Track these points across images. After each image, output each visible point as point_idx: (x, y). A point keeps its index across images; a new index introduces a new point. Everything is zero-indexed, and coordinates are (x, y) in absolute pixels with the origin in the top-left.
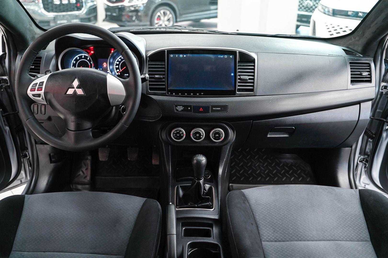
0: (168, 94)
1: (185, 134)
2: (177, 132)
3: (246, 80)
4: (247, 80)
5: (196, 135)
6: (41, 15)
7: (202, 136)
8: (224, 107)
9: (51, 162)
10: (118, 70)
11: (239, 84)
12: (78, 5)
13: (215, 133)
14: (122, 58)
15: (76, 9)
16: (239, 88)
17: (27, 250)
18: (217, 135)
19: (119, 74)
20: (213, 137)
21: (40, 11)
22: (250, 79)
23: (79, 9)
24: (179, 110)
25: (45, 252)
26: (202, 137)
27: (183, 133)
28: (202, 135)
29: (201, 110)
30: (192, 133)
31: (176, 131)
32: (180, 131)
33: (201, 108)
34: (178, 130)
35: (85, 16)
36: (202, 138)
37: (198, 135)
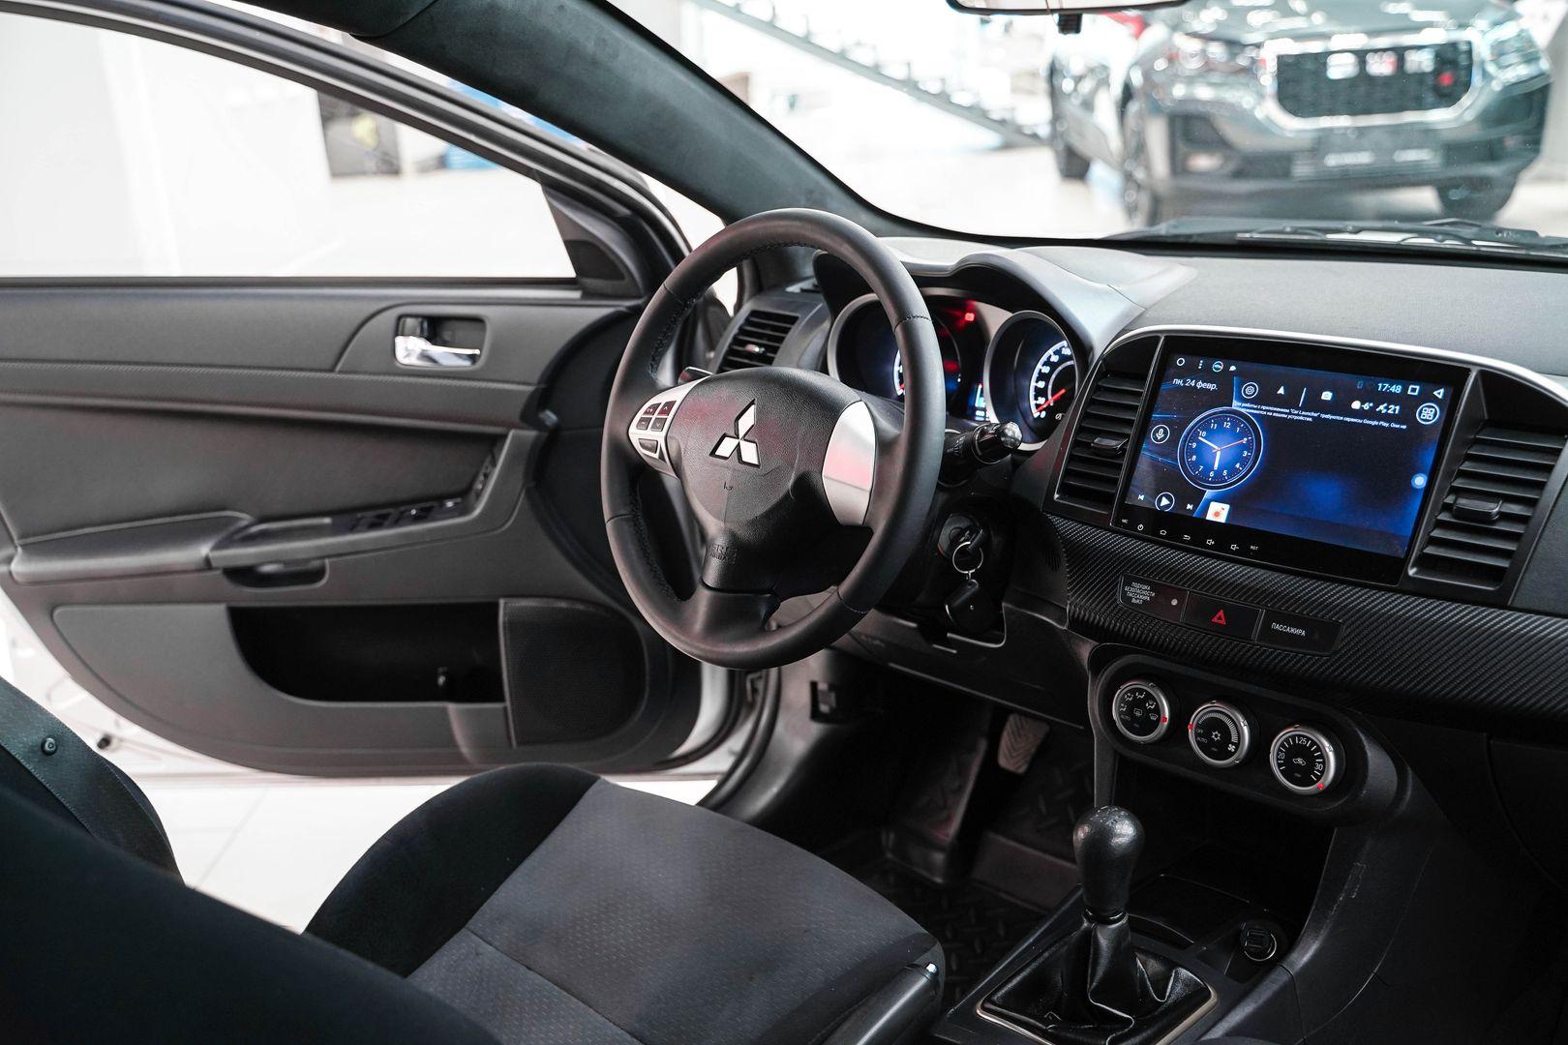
0: (1118, 522)
1: (1167, 715)
2: (1135, 697)
3: (1486, 517)
4: (1494, 522)
5: (1207, 734)
6: (1262, 128)
7: (1233, 744)
8: (1323, 629)
9: (816, 715)
10: (1041, 400)
11: (1437, 533)
12: (1446, 79)
13: (1293, 750)
14: (1067, 352)
15: (1430, 98)
16: (1430, 550)
17: (497, 944)
18: (1300, 761)
19: (1043, 415)
20: (1279, 765)
21: (1259, 114)
22: (1505, 517)
23: (1448, 97)
24: (1134, 601)
25: (530, 969)
26: (1232, 748)
27: (1158, 710)
28: (1234, 739)
29: (1220, 618)
30: (1193, 720)
31: (1133, 691)
32: (1149, 697)
33: (1221, 613)
34: (1141, 691)
35: (1475, 133)
36: (1231, 754)
37: (1217, 736)
